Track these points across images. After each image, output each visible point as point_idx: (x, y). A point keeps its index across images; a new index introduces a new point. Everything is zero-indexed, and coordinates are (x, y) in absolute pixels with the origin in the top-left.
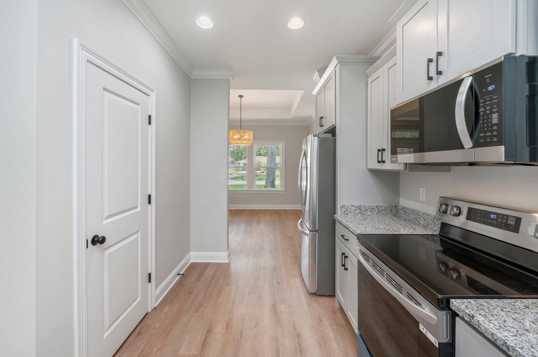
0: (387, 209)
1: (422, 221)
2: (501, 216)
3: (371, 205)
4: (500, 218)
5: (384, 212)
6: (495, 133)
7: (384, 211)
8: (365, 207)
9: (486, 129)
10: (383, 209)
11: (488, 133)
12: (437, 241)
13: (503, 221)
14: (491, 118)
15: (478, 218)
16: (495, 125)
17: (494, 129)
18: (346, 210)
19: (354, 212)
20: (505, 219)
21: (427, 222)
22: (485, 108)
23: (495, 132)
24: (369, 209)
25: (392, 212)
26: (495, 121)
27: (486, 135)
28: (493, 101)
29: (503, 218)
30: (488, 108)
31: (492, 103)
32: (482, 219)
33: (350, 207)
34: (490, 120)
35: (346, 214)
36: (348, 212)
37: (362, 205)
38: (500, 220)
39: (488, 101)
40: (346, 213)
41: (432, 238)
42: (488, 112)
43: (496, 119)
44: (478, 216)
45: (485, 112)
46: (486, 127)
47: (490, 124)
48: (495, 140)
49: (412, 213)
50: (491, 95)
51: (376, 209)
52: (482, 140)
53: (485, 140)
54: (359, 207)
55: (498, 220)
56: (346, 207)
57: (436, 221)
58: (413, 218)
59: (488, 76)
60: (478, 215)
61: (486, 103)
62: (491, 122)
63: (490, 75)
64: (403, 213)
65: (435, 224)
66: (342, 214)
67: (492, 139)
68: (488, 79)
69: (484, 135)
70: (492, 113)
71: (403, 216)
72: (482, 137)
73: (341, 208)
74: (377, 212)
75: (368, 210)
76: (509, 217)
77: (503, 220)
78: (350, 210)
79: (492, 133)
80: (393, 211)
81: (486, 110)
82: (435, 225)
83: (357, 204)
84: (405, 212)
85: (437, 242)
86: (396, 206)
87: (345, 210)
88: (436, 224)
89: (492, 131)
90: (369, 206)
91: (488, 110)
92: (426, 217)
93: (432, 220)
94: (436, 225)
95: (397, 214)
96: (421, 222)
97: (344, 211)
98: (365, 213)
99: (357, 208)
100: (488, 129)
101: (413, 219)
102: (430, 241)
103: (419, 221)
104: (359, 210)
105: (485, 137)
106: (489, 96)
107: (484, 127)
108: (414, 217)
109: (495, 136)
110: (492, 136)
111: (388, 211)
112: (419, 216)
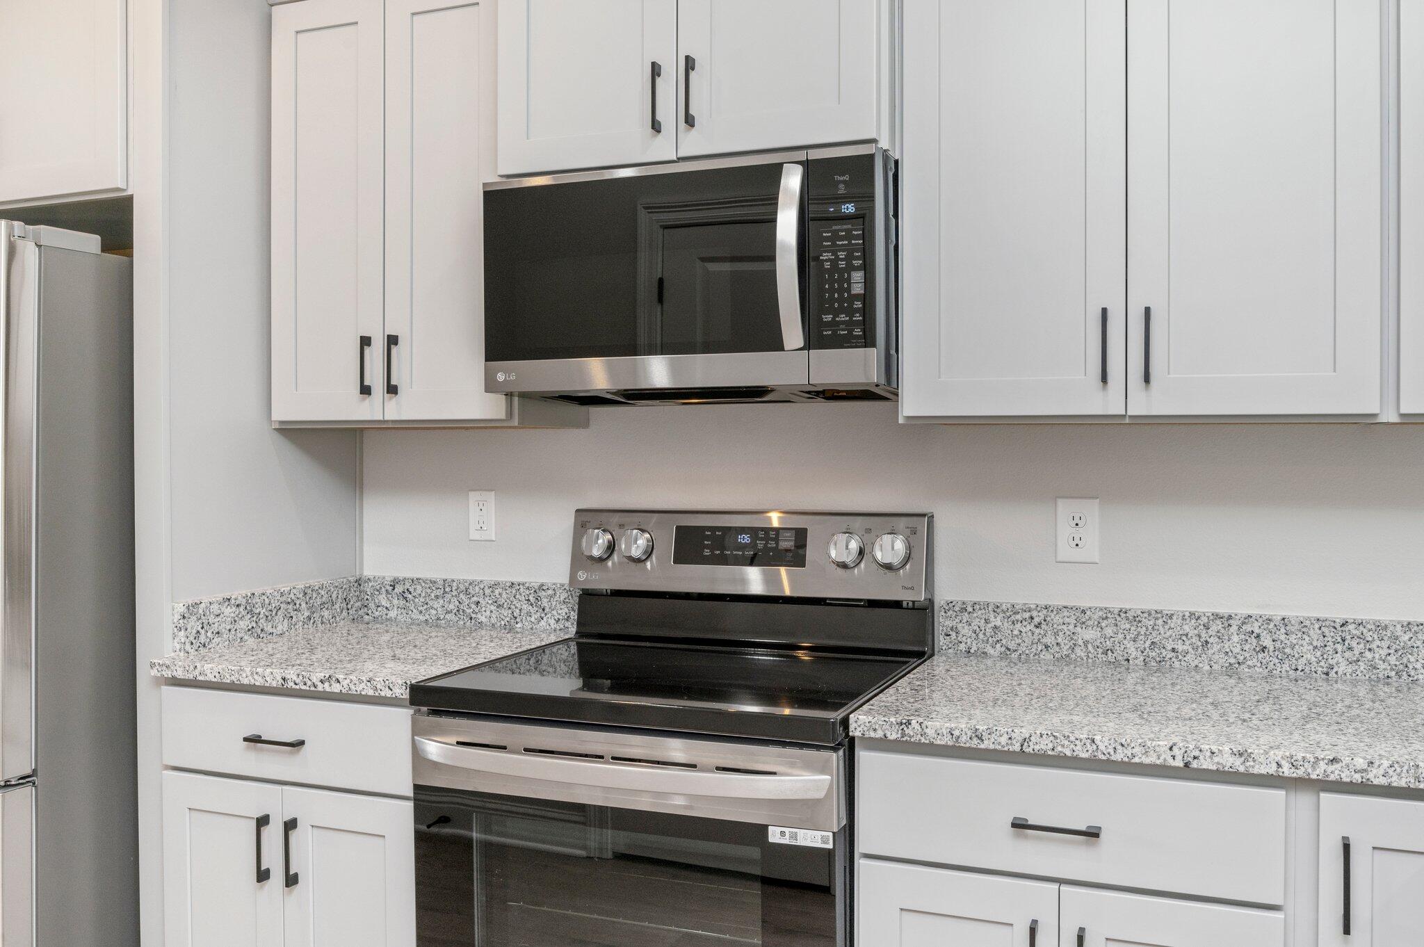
0: (334, 596)
1: (488, 613)
2: (761, 534)
3: (287, 589)
4: (762, 539)
5: (326, 614)
6: (858, 317)
7: (327, 609)
8: (267, 601)
9: (836, 305)
10: (324, 599)
11: (843, 316)
12: (552, 666)
13: (769, 546)
14: (849, 281)
15: (707, 552)
16: (857, 297)
17: (855, 306)
18: (202, 628)
19: (230, 630)
20: (772, 539)
21: (510, 612)
22: (834, 253)
23: (858, 315)
24: (282, 605)
25: (349, 606)
26: (858, 289)
27: (837, 319)
28: (853, 242)
29: (767, 538)
30: (842, 255)
31: (850, 243)
32: (718, 552)
33: (215, 608)
34: (846, 285)
35: (204, 646)
36: (209, 634)
37: (258, 591)
38: (760, 544)
39: (842, 238)
40: (202, 639)
41: (532, 662)
42: (842, 264)
43: (860, 285)
44: (707, 547)
45: (834, 263)
46: (836, 300)
47: (846, 295)
48: (857, 333)
49: (439, 592)
50: (850, 226)
51: (304, 605)
52: (828, 330)
53: (834, 332)
54: (249, 606)
55: (756, 545)
56: (201, 611)
57: (545, 600)
58: (448, 612)
59: (842, 179)
60: (705, 542)
61: (838, 243)
62: (849, 290)
63: (846, 178)
64: (395, 602)
65: (544, 610)
66: (188, 647)
67: (850, 332)
68: (842, 186)
69: (833, 319)
70: (851, 268)
71: (392, 614)
72: (828, 324)
73: (184, 617)
74: (307, 614)
75: (279, 613)
76: (781, 531)
77: (767, 543)
78: (216, 625)
79: (852, 316)
80: (352, 603)
81: (838, 259)
82: (543, 615)
83: (238, 593)
84: (403, 595)
85: (551, 670)
86: (359, 582)
87: (199, 629)
88: (547, 610)
89: (850, 312)
90: (282, 595)
91: (842, 260)
92: (504, 595)
93: (531, 598)
94: (546, 614)
95: (362, 612)
96: (483, 619)
97: (194, 631)
98: (269, 629)
99: (242, 609)
100: (841, 305)
101: (448, 616)
102: (524, 674)
103: (473, 616)
104: (249, 616)
105: (834, 324)
106: (845, 227)
107: (832, 300)
108: (451, 606)
109: (857, 323)
110: (850, 324)
111: (337, 606)
112: (475, 599)
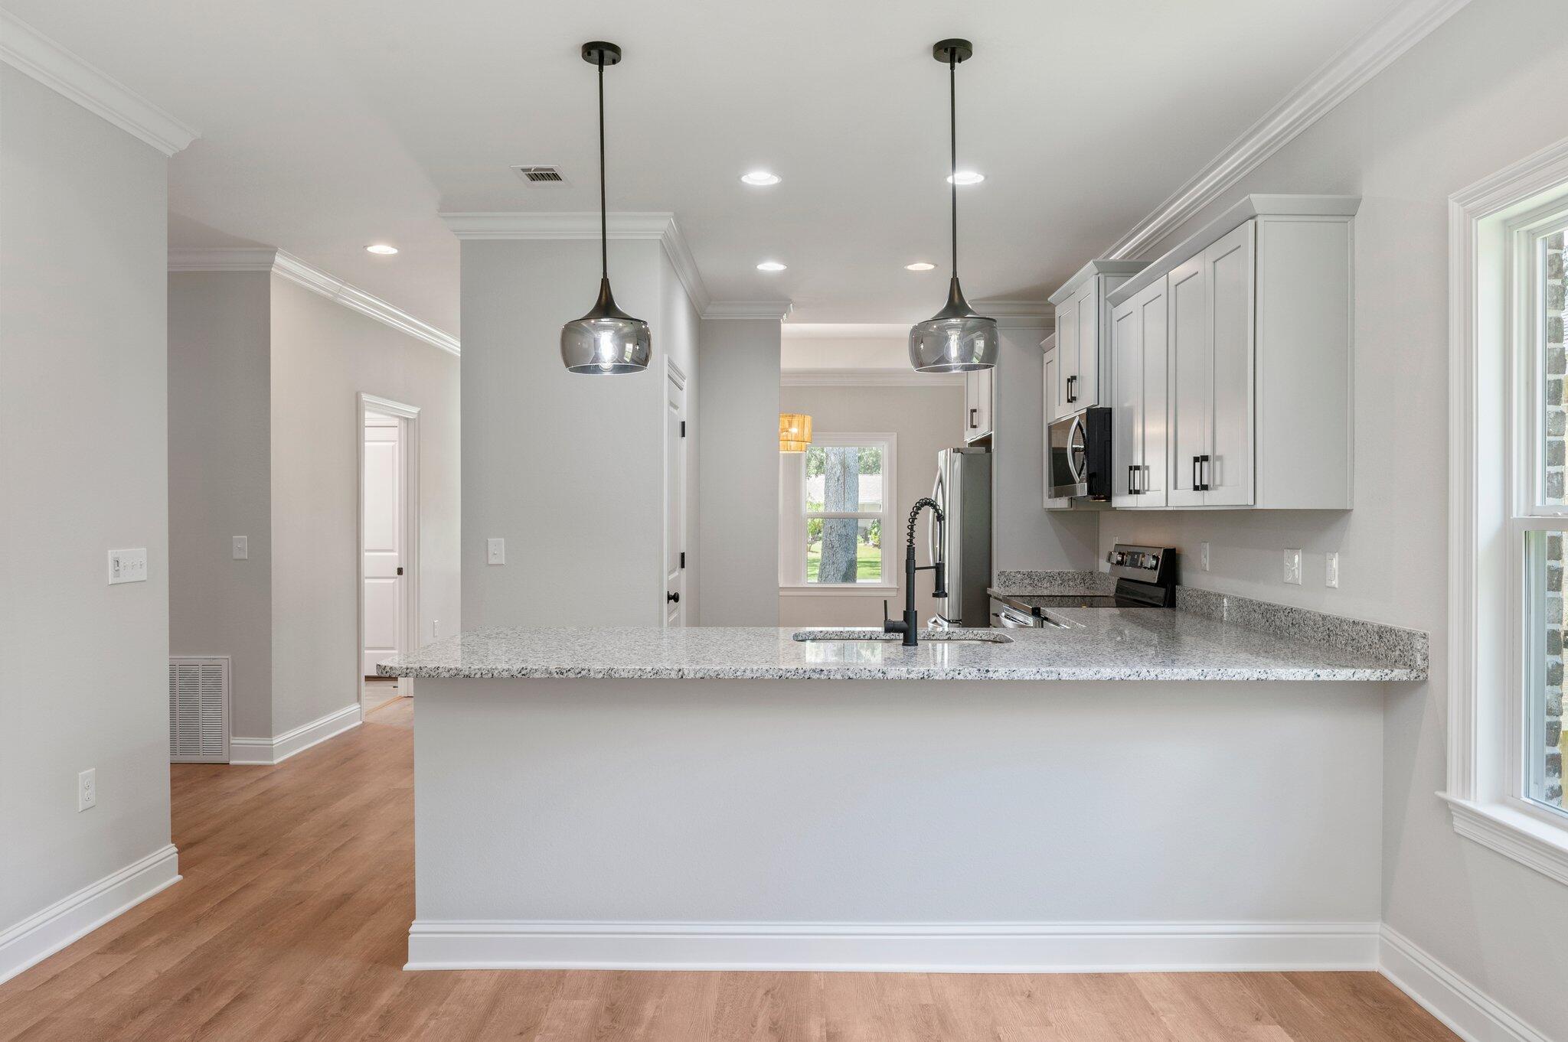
0: (1076, 577)
5: (1071, 583)
10: (1070, 578)
18: (1007, 580)
19: (1020, 583)
24: (1047, 577)
25: (1086, 582)
33: (1013, 574)
35: (1008, 586)
36: (1010, 583)
37: (1034, 571)
40: (1007, 584)
51: (1059, 578)
54: (1030, 575)
56: (1007, 574)
66: (1000, 585)
73: (999, 576)
74: (1060, 582)
75: (1045, 580)
78: (1013, 580)
86: (1091, 573)
90: (1046, 573)
95: (1093, 585)
97: (1003, 581)
98: (1040, 584)
99: (1026, 576)
104: (1029, 579)
111: (1078, 581)
